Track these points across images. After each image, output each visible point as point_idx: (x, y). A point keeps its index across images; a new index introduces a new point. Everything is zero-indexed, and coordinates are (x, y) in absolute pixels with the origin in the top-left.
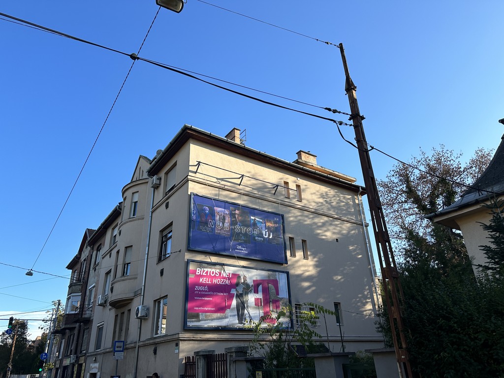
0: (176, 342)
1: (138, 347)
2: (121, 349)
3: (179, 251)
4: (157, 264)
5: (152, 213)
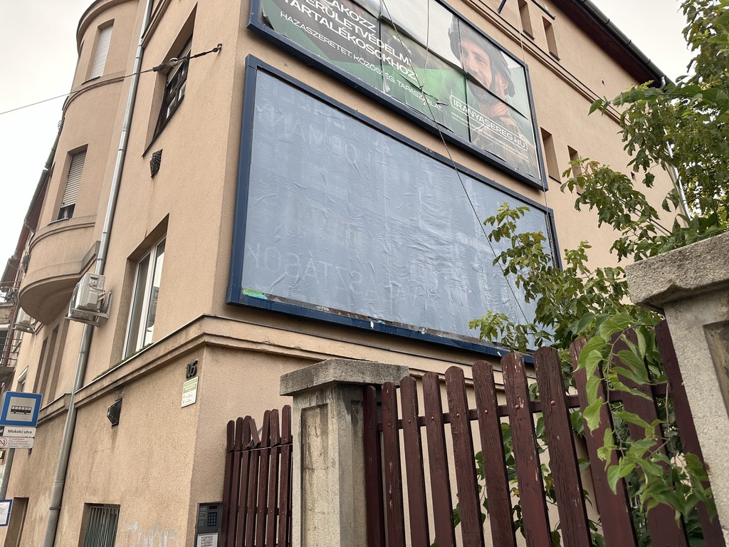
0: (189, 360)
1: (77, 410)
2: (29, 418)
3: (215, 50)
4: (144, 156)
5: (143, 49)
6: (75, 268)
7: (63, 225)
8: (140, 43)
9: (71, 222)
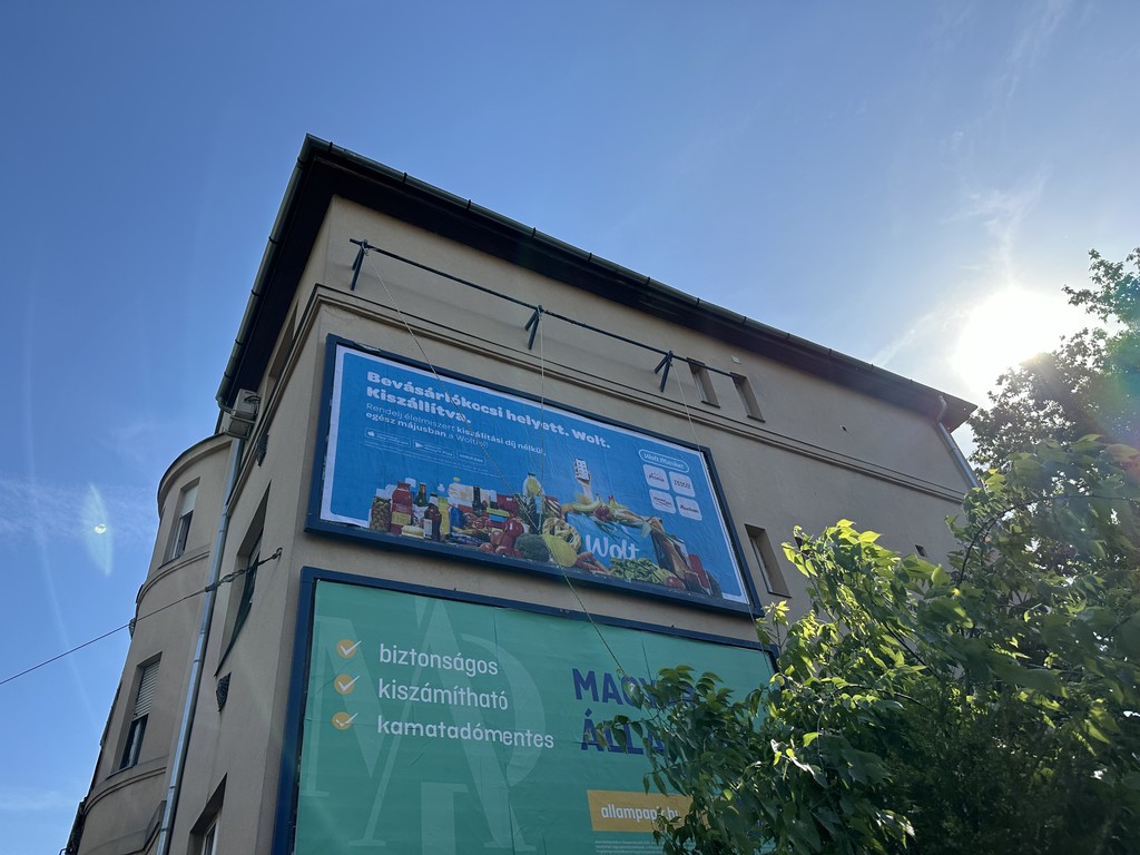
3: (274, 557)
4: (217, 674)
5: (229, 518)
6: (138, 843)
7: (125, 776)
8: (224, 509)
9: (136, 771)
